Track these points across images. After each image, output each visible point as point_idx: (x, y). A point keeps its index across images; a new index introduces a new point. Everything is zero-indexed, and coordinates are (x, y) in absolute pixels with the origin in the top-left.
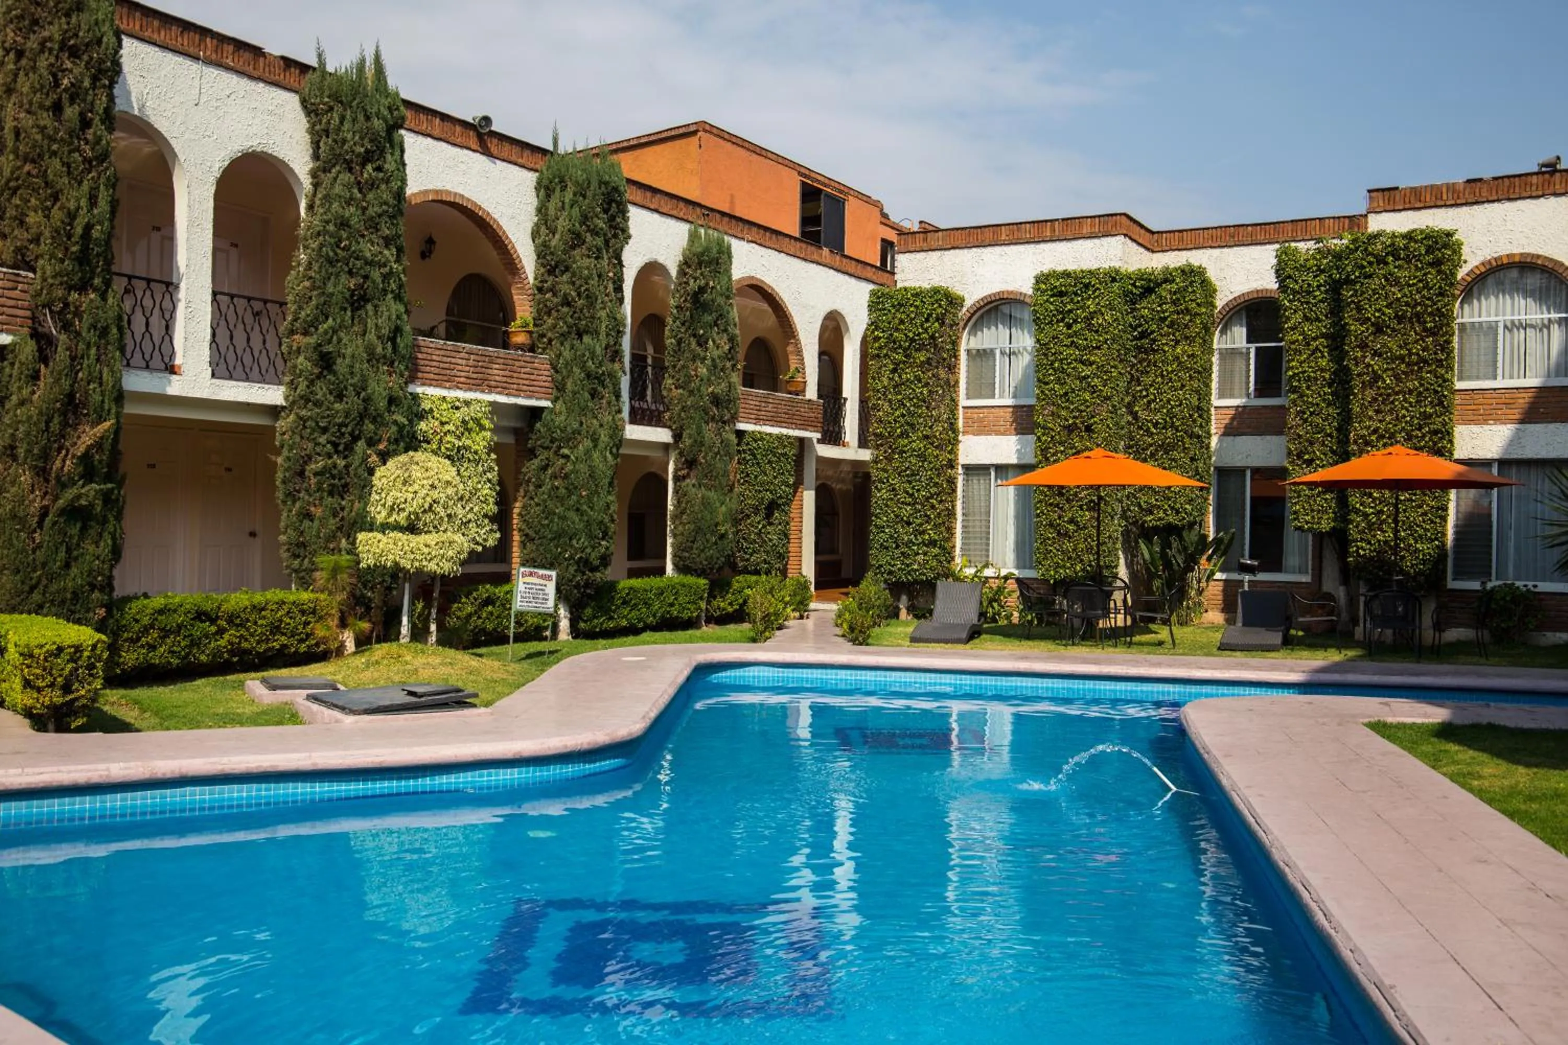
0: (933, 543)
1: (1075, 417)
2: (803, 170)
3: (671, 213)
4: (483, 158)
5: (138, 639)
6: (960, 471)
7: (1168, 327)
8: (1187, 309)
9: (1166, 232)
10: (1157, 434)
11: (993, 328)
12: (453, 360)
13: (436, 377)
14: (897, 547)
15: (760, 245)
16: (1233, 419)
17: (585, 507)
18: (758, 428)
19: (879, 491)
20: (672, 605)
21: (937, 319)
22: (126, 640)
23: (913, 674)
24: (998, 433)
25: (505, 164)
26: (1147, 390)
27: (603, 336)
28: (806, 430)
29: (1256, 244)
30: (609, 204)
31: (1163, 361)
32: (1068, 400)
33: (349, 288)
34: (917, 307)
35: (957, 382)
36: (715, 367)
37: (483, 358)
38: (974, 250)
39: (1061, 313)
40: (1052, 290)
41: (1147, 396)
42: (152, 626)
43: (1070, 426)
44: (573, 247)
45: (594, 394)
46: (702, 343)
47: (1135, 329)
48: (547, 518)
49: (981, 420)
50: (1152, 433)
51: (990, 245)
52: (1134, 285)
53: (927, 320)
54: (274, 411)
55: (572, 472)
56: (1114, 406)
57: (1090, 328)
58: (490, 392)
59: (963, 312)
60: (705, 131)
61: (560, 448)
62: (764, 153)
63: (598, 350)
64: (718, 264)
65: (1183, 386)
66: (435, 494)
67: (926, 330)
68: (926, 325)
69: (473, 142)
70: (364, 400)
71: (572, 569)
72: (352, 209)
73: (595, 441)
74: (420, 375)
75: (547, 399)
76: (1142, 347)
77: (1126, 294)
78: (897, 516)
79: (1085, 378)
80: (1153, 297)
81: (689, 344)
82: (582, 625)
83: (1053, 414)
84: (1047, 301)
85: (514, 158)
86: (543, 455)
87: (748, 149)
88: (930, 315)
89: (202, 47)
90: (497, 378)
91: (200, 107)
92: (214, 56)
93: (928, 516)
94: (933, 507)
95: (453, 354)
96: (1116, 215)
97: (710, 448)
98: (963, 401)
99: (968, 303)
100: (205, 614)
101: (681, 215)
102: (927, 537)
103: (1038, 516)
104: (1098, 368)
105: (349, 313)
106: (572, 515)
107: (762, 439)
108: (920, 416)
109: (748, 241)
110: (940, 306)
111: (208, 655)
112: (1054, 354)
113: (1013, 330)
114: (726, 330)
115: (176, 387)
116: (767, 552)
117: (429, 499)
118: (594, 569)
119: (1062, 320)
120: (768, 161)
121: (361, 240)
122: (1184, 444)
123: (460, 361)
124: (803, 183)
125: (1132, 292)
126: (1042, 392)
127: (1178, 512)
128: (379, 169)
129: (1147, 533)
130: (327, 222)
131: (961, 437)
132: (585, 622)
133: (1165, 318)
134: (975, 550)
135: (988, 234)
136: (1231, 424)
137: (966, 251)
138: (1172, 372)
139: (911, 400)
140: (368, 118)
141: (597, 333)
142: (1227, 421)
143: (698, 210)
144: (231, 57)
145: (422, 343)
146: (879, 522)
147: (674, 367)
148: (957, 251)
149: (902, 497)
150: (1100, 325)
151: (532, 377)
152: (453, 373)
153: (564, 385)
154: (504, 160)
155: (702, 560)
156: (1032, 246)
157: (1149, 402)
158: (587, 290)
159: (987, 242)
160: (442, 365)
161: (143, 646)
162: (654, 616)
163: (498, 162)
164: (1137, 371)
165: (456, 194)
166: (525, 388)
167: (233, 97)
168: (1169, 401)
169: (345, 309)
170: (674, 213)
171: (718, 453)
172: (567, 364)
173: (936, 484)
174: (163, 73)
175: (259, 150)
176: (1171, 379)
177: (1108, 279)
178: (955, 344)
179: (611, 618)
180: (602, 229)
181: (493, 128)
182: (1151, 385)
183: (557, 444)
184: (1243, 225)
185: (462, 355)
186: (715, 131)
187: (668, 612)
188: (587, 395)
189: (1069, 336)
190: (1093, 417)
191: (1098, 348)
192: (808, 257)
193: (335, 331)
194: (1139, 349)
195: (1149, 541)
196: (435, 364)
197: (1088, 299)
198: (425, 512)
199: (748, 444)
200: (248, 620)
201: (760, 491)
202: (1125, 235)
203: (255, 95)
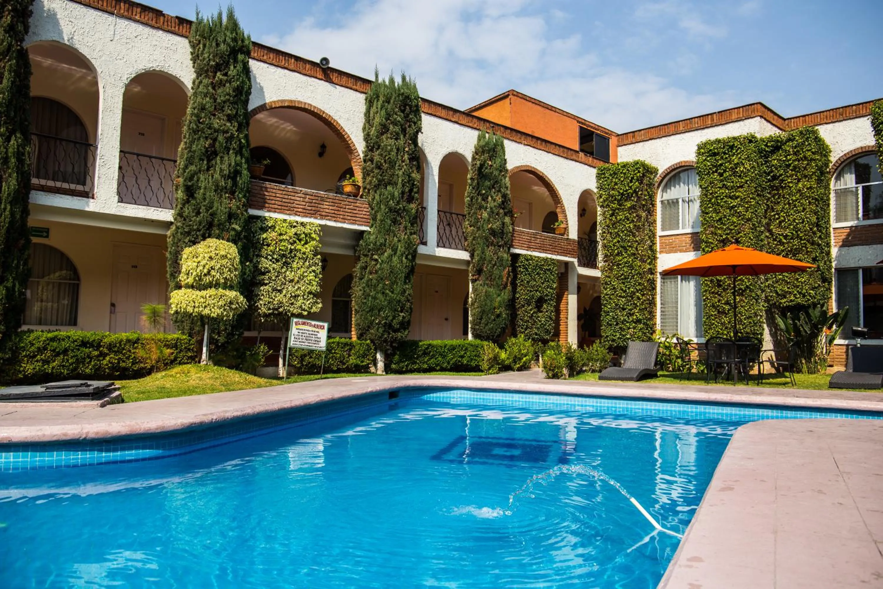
0: (638, 321)
1: (727, 234)
2: (580, 120)
3: (467, 124)
4: (327, 84)
5: (35, 356)
6: (658, 276)
7: (792, 170)
8: (805, 157)
9: (793, 118)
10: (787, 243)
11: (677, 186)
12: (293, 198)
13: (279, 207)
14: (617, 324)
15: (534, 147)
16: (848, 235)
17: (387, 291)
18: (529, 253)
19: (606, 289)
20: (462, 357)
21: (638, 180)
22: (25, 356)
23: (566, 398)
24: (681, 251)
25: (343, 88)
26: (778, 214)
27: (400, 185)
28: (566, 256)
29: (860, 117)
30: (405, 107)
31: (789, 194)
32: (722, 223)
33: (205, 146)
34: (625, 174)
35: (655, 221)
36: (493, 213)
37: (316, 198)
38: (663, 139)
39: (715, 166)
40: (708, 152)
41: (779, 218)
42: (45, 349)
43: (724, 240)
44: (382, 134)
45: (395, 222)
46: (485, 199)
47: (768, 174)
48: (365, 299)
49: (670, 244)
50: (784, 243)
51: (673, 135)
52: (766, 145)
53: (631, 181)
54: (167, 225)
55: (380, 269)
56: (754, 225)
57: (735, 174)
58: (322, 219)
59: (657, 179)
60: (514, 95)
61: (373, 255)
62: (554, 109)
63: (396, 194)
64: (494, 151)
65: (804, 209)
66: (213, 263)
67: (631, 187)
68: (630, 185)
69: (320, 74)
70: (211, 215)
71: (381, 330)
72: (208, 99)
73: (395, 250)
74: (267, 205)
75: (367, 226)
76: (774, 186)
77: (760, 151)
78: (616, 305)
79: (733, 207)
80: (781, 152)
81: (477, 199)
82: (393, 366)
83: (712, 233)
84: (705, 159)
85: (350, 85)
86: (363, 259)
87: (543, 107)
88: (632, 178)
89: (118, 7)
90: (327, 211)
91: (113, 42)
92: (126, 13)
93: (636, 304)
94: (639, 298)
95: (292, 194)
96: (754, 104)
97: (490, 261)
98: (659, 232)
99: (660, 172)
100: (88, 342)
101: (475, 126)
102: (635, 317)
103: (704, 300)
104: (741, 200)
105: (205, 162)
106: (380, 295)
107: (532, 259)
108: (629, 242)
109: (524, 145)
110: (639, 172)
111: (91, 369)
112: (711, 194)
113: (690, 186)
114: (499, 191)
115: (92, 206)
116: (538, 329)
117: (207, 267)
118: (396, 331)
119: (716, 171)
120: (557, 114)
121: (212, 117)
122: (807, 248)
123: (298, 199)
124: (581, 127)
125: (765, 150)
126: (705, 219)
127: (804, 296)
128: (226, 74)
129: (784, 311)
130: (194, 109)
131: (658, 255)
132: (395, 364)
133: (789, 165)
134: (670, 326)
135: (672, 127)
136: (847, 238)
137: (658, 140)
138: (796, 200)
139: (623, 232)
140: (218, 45)
141: (396, 184)
142: (844, 237)
143: (488, 124)
144: (138, 15)
145: (268, 186)
146: (606, 309)
147: (469, 214)
148: (653, 141)
149: (619, 292)
150: (742, 172)
151: (355, 212)
152: (293, 205)
153: (376, 216)
154: (342, 86)
155: (486, 330)
156: (699, 131)
157: (780, 222)
158: (390, 158)
159: (671, 133)
160: (284, 200)
161: (37, 361)
162: (449, 363)
163: (337, 87)
164: (772, 202)
165: (305, 103)
166: (349, 218)
167: (139, 37)
168: (794, 220)
169: (203, 160)
170: (471, 125)
171: (495, 264)
172: (378, 203)
173: (640, 284)
174: (87, 20)
175: (157, 69)
176: (795, 205)
177: (747, 141)
178: (652, 197)
179: (415, 363)
180: (399, 122)
181: (330, 65)
182: (782, 211)
183: (371, 252)
184: (849, 106)
185: (299, 195)
186: (520, 95)
187: (459, 361)
188: (389, 222)
189: (722, 181)
190: (739, 233)
191: (741, 187)
192: (569, 157)
193: (195, 173)
194: (772, 187)
195: (784, 316)
196: (278, 199)
197: (733, 156)
198: (205, 275)
199: (522, 262)
200: (123, 349)
201: (531, 291)
202: (761, 117)
203: (155, 38)
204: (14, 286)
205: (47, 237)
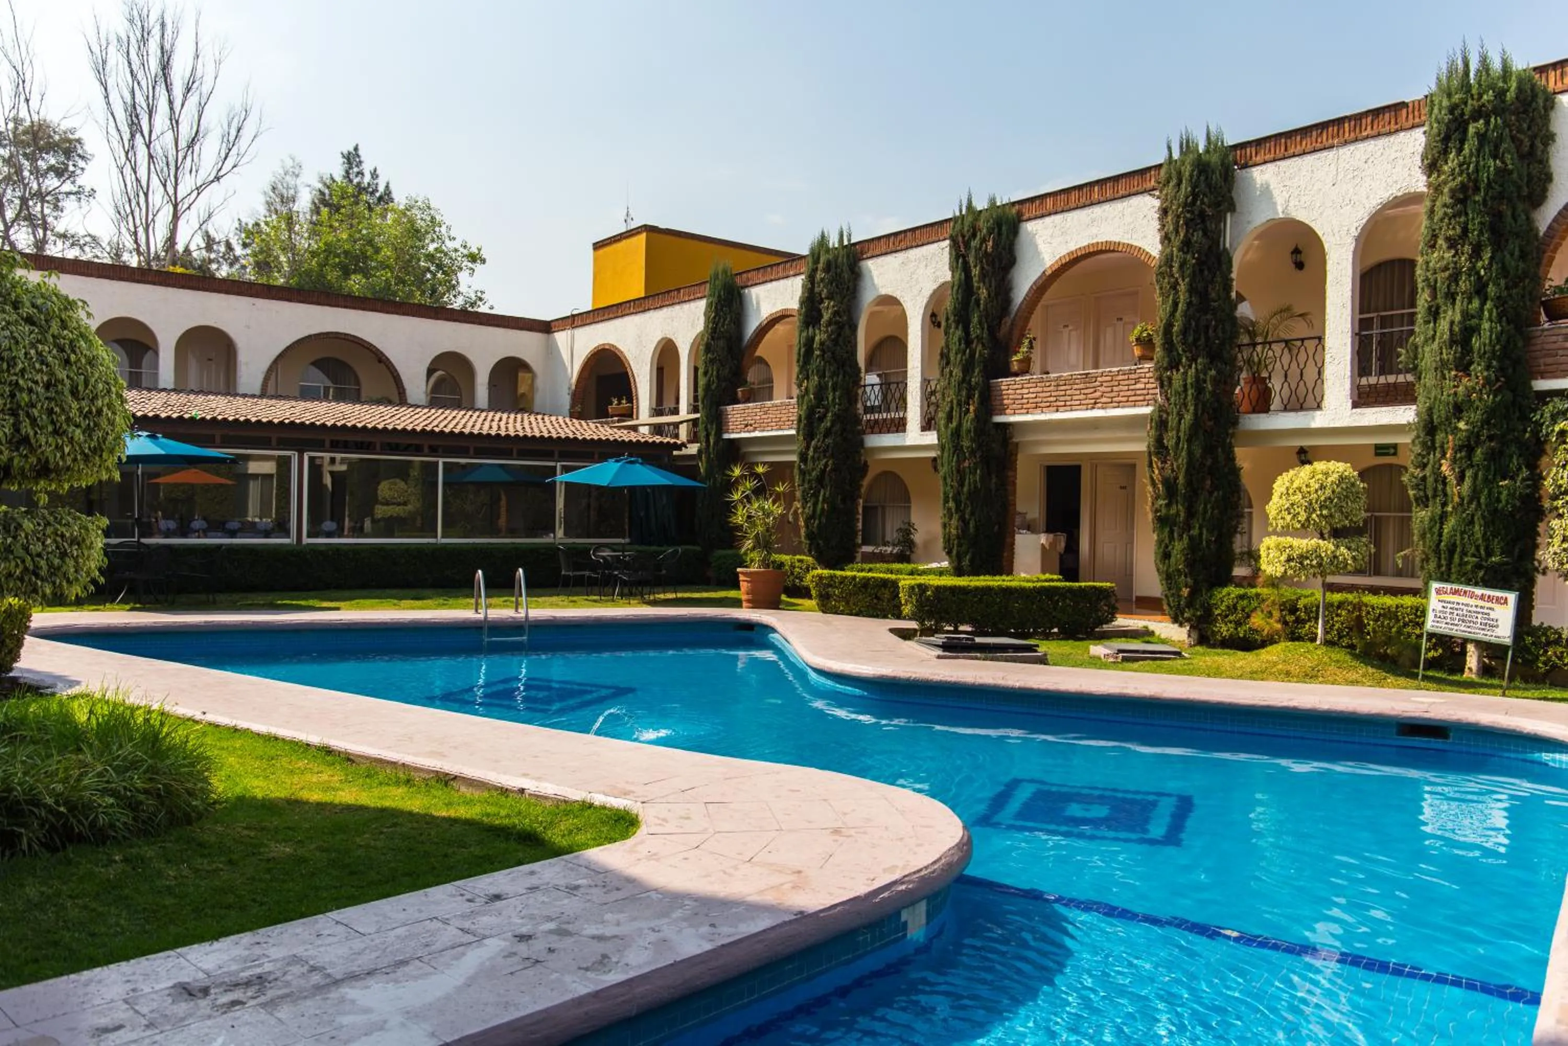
89: (1341, 133)
91: (1336, 186)
92: (1351, 136)
144: (1369, 128)
167: (1371, 160)
174: (1303, 174)
203: (1395, 148)
204: (1201, 534)
205: (1395, 454)
